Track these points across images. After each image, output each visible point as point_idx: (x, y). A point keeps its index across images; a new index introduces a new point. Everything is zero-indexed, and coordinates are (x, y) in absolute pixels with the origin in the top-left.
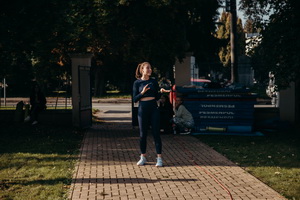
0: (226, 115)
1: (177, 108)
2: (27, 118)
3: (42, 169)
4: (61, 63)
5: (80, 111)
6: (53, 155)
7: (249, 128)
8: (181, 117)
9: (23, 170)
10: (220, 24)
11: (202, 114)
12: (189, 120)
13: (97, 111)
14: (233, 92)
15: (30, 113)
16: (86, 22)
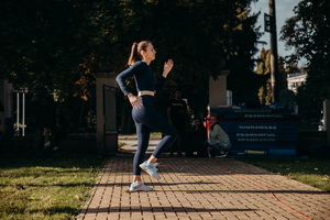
0: (266, 137)
1: (212, 129)
2: (47, 144)
3: (63, 178)
4: (85, 98)
5: (105, 134)
6: (75, 169)
7: (293, 152)
8: (216, 138)
9: (41, 178)
10: (259, 61)
11: (240, 137)
12: (225, 141)
13: (124, 144)
14: (274, 111)
15: (50, 139)
16: (112, 24)
